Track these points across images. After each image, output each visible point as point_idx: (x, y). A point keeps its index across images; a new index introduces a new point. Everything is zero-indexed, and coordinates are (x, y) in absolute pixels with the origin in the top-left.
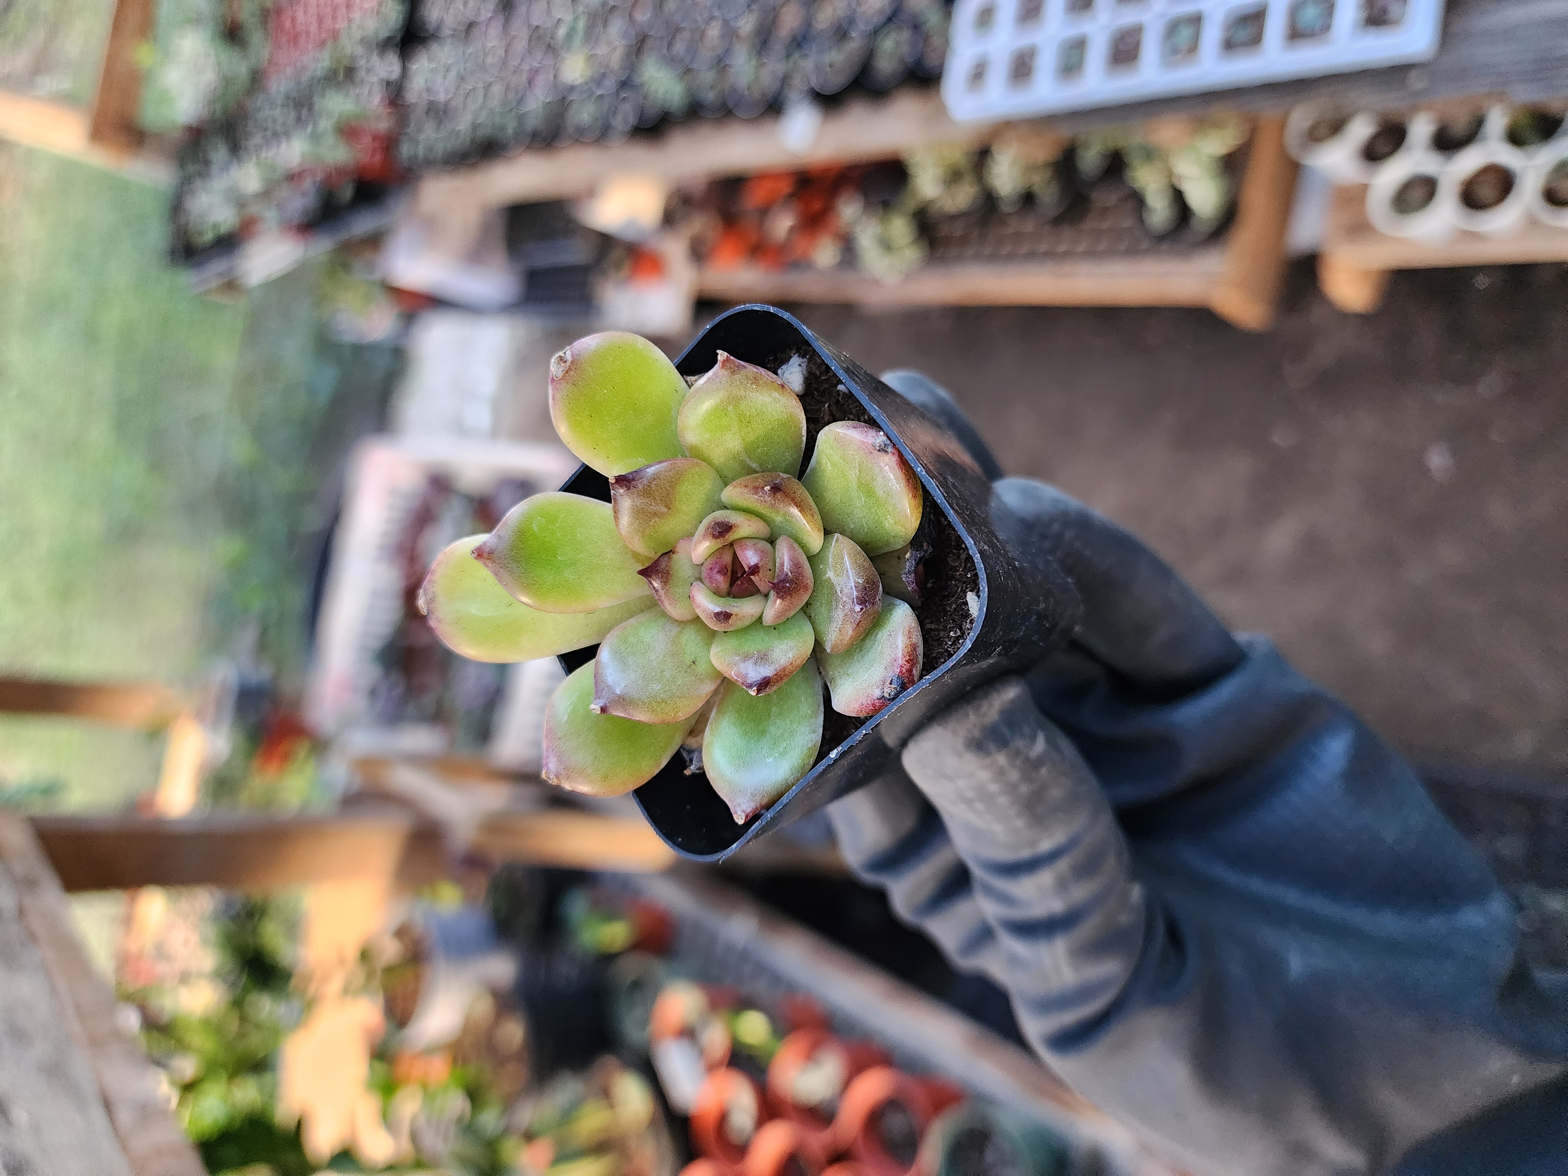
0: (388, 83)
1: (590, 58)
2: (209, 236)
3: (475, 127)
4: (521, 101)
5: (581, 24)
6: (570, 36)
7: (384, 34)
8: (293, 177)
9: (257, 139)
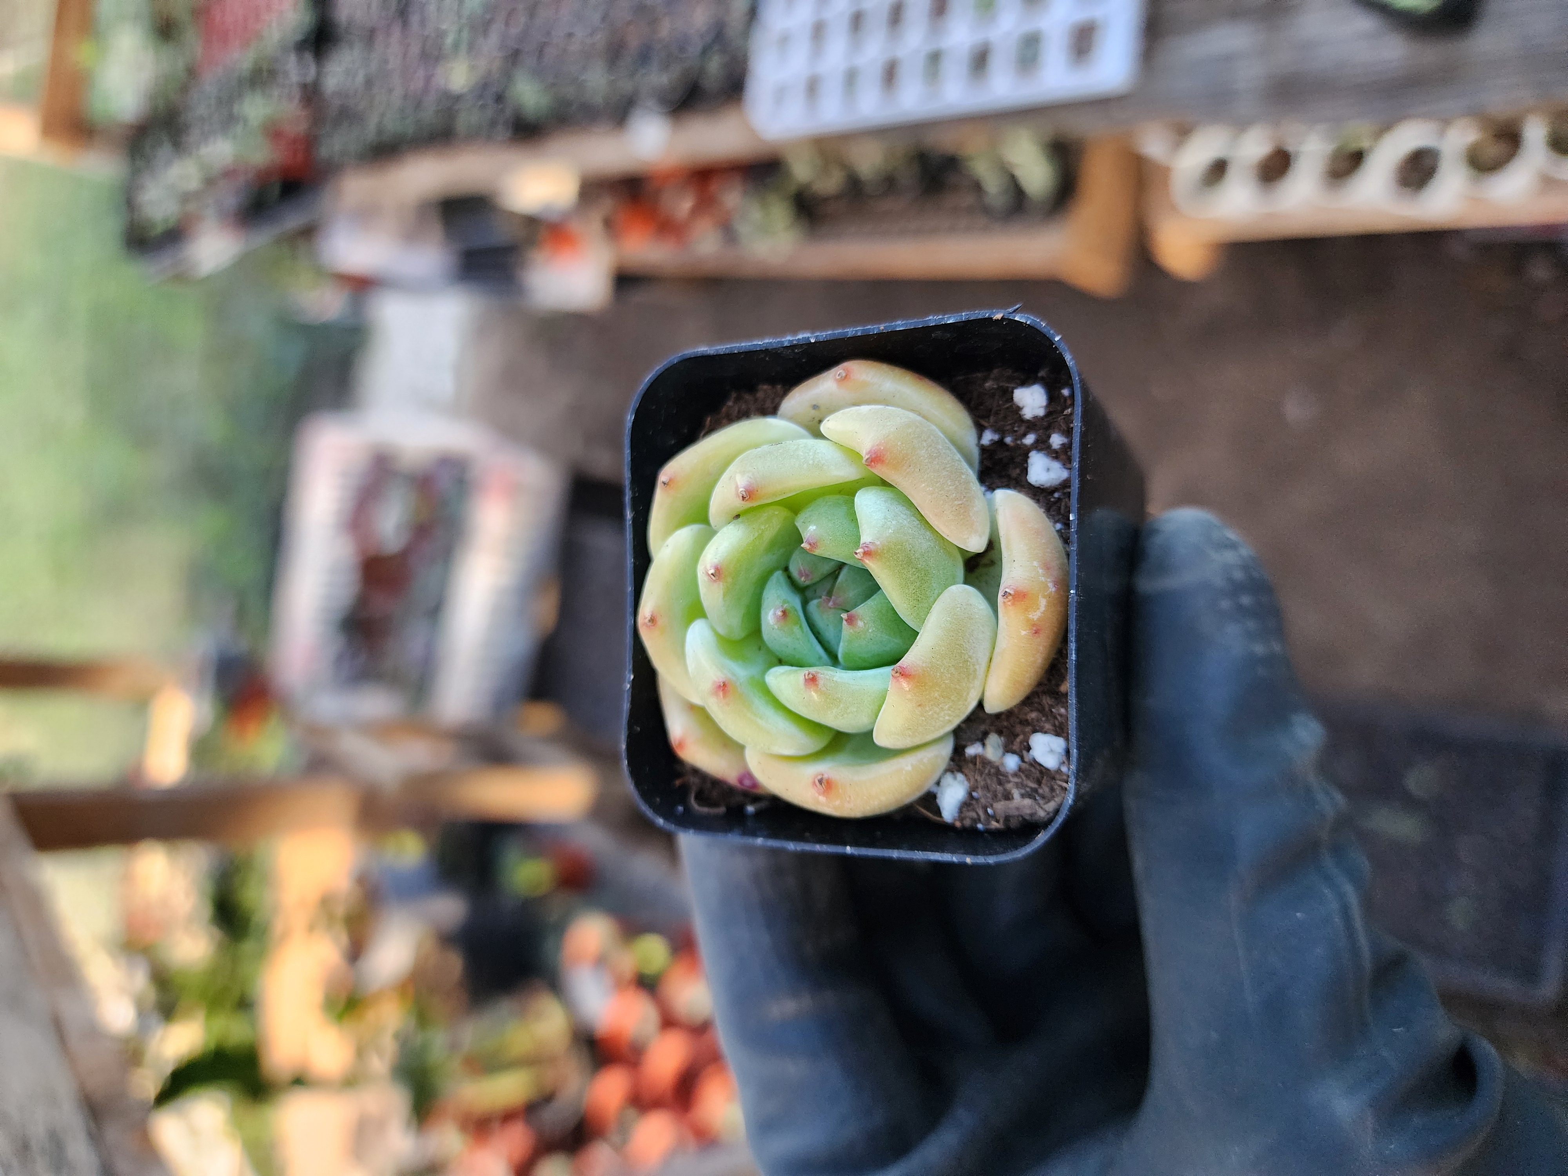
0: (304, 87)
1: (472, 68)
2: (159, 229)
3: (380, 131)
4: (418, 105)
5: (465, 35)
6: (456, 46)
7: (299, 37)
8: (229, 174)
9: (194, 135)
